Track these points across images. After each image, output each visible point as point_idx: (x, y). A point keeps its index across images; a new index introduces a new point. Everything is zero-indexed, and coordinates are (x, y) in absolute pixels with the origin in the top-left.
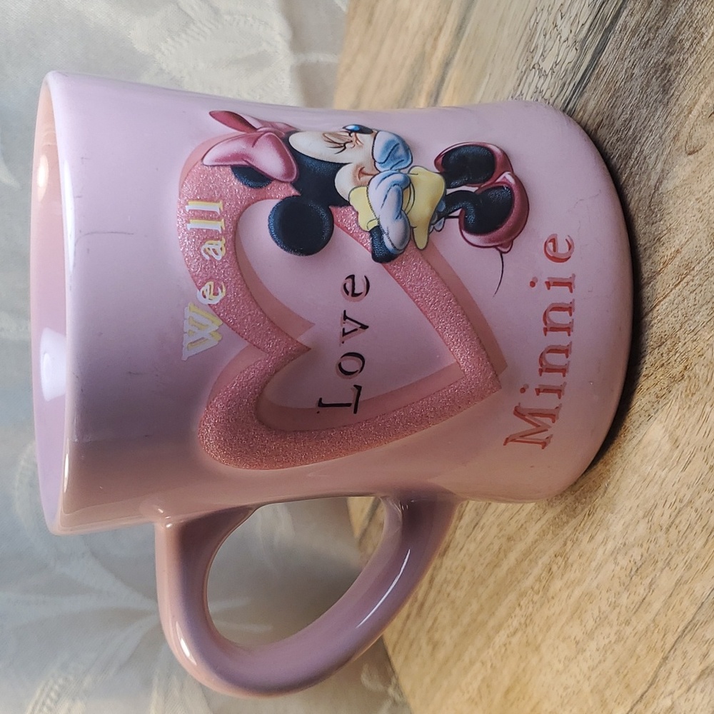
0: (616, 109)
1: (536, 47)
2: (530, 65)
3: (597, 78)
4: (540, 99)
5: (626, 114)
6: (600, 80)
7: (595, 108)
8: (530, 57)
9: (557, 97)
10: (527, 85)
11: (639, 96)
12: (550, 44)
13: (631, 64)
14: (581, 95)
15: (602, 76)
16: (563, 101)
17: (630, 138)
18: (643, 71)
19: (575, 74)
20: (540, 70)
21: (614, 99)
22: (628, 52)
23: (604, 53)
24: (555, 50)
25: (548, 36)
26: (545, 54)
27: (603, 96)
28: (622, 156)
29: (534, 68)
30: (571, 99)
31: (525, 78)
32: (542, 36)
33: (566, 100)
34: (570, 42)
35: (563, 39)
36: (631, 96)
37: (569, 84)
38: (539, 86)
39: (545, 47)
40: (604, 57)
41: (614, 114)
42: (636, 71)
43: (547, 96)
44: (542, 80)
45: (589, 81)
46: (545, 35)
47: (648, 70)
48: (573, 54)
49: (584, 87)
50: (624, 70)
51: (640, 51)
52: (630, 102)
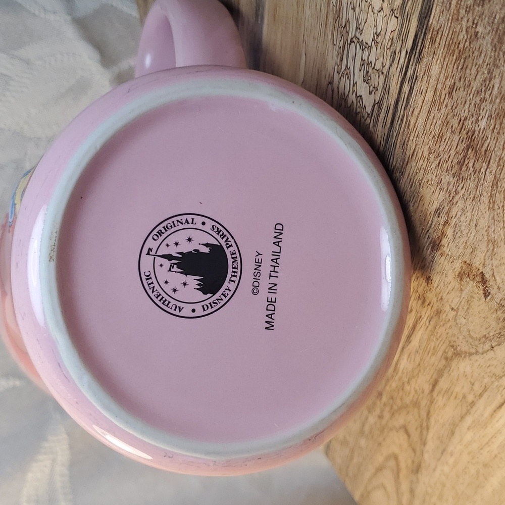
0: (468, 71)
1: (348, 21)
2: (347, 40)
3: (433, 41)
4: (370, 70)
5: (483, 73)
6: (437, 44)
7: (441, 72)
8: (344, 32)
9: (391, 66)
10: (350, 59)
11: (493, 54)
12: (363, 16)
13: (470, 23)
14: (419, 60)
15: (438, 40)
16: (399, 69)
17: (496, 97)
18: (489, 28)
19: (404, 41)
20: (361, 43)
21: (462, 61)
22: (462, 12)
23: (432, 16)
24: (371, 21)
25: (357, 10)
26: (361, 27)
27: (447, 59)
28: (493, 115)
29: (352, 41)
30: (407, 67)
31: (345, 52)
32: (351, 11)
33: (402, 69)
34: (387, 11)
35: (376, 10)
36: (483, 55)
37: (401, 51)
38: (365, 57)
39: (357, 20)
40: (433, 21)
41: (467, 75)
42: (480, 29)
43: (378, 66)
44: (366, 53)
45: (423, 47)
46: (354, 9)
47: (495, 27)
48: (393, 23)
49: (420, 53)
50: (464, 30)
51: (478, 9)
52: (484, 61)
